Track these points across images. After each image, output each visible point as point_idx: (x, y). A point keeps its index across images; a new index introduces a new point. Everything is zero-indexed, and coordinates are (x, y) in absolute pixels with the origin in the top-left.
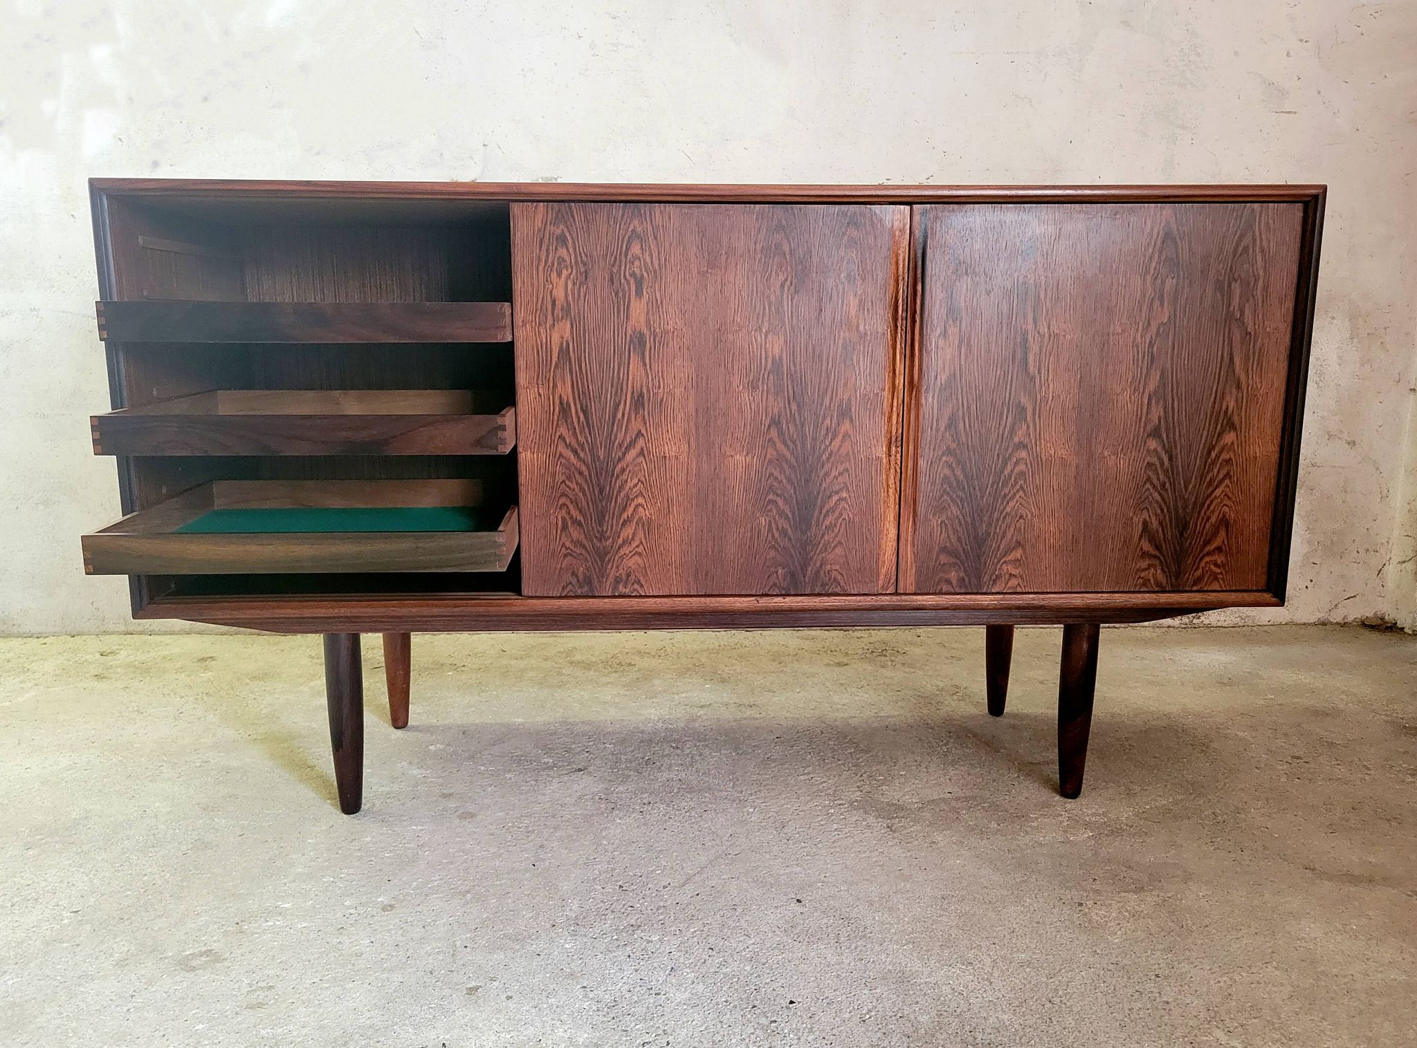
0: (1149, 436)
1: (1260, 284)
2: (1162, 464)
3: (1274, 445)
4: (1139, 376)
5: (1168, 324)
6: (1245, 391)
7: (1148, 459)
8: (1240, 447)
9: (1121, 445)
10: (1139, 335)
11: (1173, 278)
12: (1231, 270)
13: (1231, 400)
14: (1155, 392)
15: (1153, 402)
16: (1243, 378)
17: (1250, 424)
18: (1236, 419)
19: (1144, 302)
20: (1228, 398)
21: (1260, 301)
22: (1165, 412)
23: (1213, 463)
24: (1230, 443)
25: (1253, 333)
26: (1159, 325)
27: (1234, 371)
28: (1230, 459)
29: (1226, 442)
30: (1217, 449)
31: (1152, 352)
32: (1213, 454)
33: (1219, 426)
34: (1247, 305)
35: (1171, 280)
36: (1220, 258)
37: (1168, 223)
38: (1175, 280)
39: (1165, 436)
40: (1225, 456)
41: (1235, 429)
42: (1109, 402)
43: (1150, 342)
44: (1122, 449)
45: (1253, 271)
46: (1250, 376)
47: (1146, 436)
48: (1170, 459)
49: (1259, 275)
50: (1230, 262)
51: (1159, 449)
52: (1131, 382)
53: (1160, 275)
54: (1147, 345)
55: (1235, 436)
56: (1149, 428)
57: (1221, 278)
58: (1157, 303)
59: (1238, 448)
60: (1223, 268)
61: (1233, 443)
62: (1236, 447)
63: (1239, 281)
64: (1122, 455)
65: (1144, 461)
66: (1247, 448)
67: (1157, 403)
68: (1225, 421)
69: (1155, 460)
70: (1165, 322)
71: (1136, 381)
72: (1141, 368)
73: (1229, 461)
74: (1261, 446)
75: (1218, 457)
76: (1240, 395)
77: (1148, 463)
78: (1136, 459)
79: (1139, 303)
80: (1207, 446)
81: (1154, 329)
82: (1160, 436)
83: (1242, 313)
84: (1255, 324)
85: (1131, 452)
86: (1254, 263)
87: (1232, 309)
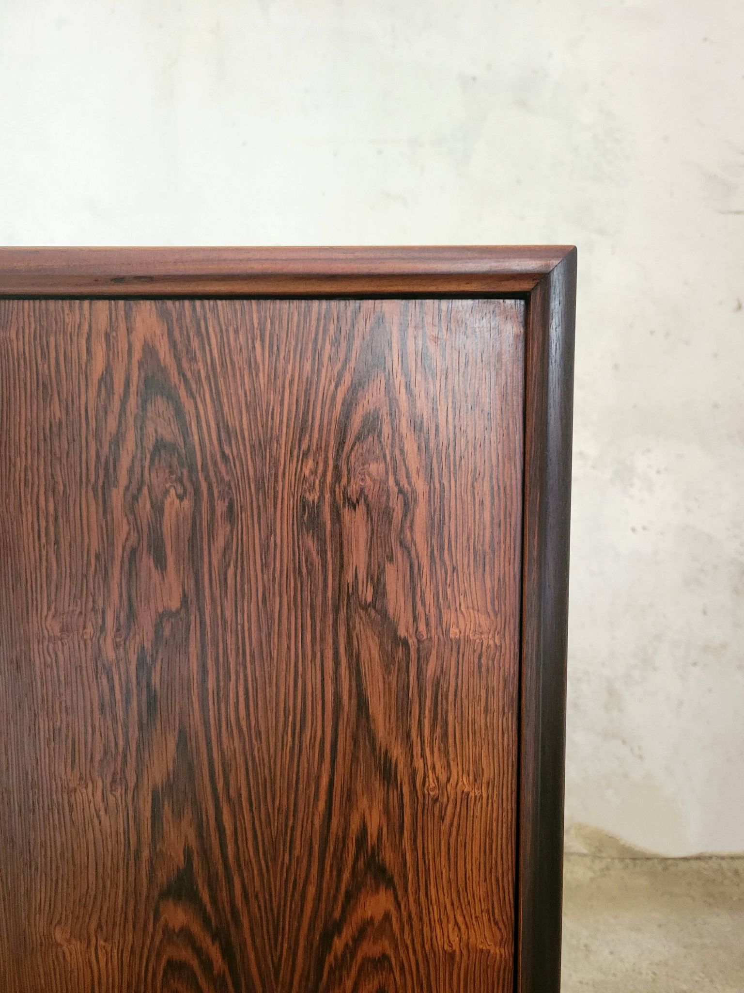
0: (165, 894)
1: (421, 512)
2: (207, 964)
3: (496, 923)
4: (121, 743)
5: (183, 614)
6: (406, 789)
7: (170, 952)
8: (407, 928)
9: (95, 917)
10: (109, 641)
11: (181, 498)
12: (337, 477)
13: (370, 808)
14: (170, 786)
15: (167, 810)
16: (397, 752)
17: (427, 871)
18: (388, 856)
19: (113, 558)
20: (363, 803)
21: (425, 561)
22: (200, 836)
23: (342, 963)
24: (378, 918)
25: (412, 641)
26: (161, 616)
27: (372, 739)
28: (385, 957)
29: (369, 914)
30: (347, 933)
31: (148, 686)
32: (338, 944)
33: (346, 875)
34: (390, 569)
35: (177, 502)
36: (304, 446)
37: (150, 351)
38: (186, 503)
39: (205, 896)
40: (369, 949)
41: (390, 883)
42: (51, 810)
43: (141, 663)
44: (99, 926)
45: (397, 483)
46: (417, 750)
47: (156, 894)
48: (227, 952)
49: (414, 491)
50: (331, 455)
51: (196, 928)
52: (102, 761)
53: (145, 490)
54: (133, 668)
55: (391, 899)
56: (162, 877)
57: (312, 497)
58: (146, 562)
59: (402, 930)
60: (314, 472)
61: (387, 917)
62: (396, 926)
63: (361, 508)
64: (101, 942)
65: (159, 955)
66: (426, 929)
67: (178, 815)
68: (361, 864)
69: (185, 954)
70: (174, 609)
71: (115, 760)
72: (126, 726)
73: (381, 962)
74: (463, 927)
75: (351, 950)
76: (394, 800)
77: (169, 963)
78: (137, 952)
79: (97, 557)
80: (320, 925)
81: (146, 622)
82: (194, 898)
83: (380, 591)
84: (415, 619)
85: (124, 934)
86: (398, 457)
87: (349, 577)
